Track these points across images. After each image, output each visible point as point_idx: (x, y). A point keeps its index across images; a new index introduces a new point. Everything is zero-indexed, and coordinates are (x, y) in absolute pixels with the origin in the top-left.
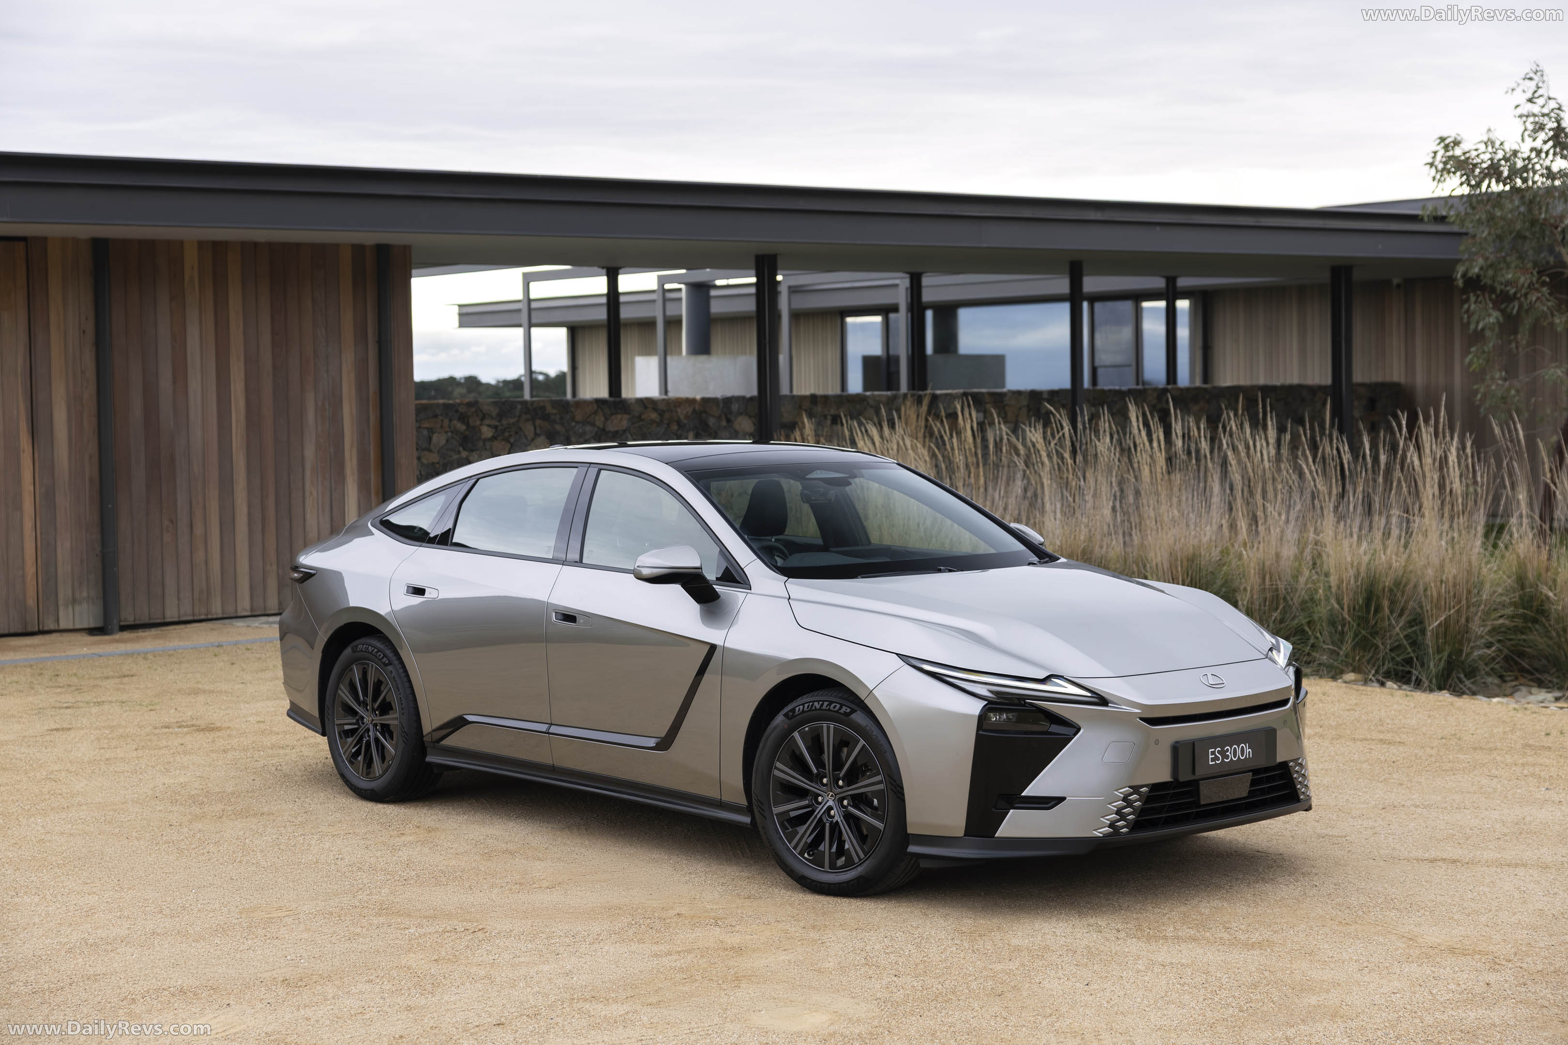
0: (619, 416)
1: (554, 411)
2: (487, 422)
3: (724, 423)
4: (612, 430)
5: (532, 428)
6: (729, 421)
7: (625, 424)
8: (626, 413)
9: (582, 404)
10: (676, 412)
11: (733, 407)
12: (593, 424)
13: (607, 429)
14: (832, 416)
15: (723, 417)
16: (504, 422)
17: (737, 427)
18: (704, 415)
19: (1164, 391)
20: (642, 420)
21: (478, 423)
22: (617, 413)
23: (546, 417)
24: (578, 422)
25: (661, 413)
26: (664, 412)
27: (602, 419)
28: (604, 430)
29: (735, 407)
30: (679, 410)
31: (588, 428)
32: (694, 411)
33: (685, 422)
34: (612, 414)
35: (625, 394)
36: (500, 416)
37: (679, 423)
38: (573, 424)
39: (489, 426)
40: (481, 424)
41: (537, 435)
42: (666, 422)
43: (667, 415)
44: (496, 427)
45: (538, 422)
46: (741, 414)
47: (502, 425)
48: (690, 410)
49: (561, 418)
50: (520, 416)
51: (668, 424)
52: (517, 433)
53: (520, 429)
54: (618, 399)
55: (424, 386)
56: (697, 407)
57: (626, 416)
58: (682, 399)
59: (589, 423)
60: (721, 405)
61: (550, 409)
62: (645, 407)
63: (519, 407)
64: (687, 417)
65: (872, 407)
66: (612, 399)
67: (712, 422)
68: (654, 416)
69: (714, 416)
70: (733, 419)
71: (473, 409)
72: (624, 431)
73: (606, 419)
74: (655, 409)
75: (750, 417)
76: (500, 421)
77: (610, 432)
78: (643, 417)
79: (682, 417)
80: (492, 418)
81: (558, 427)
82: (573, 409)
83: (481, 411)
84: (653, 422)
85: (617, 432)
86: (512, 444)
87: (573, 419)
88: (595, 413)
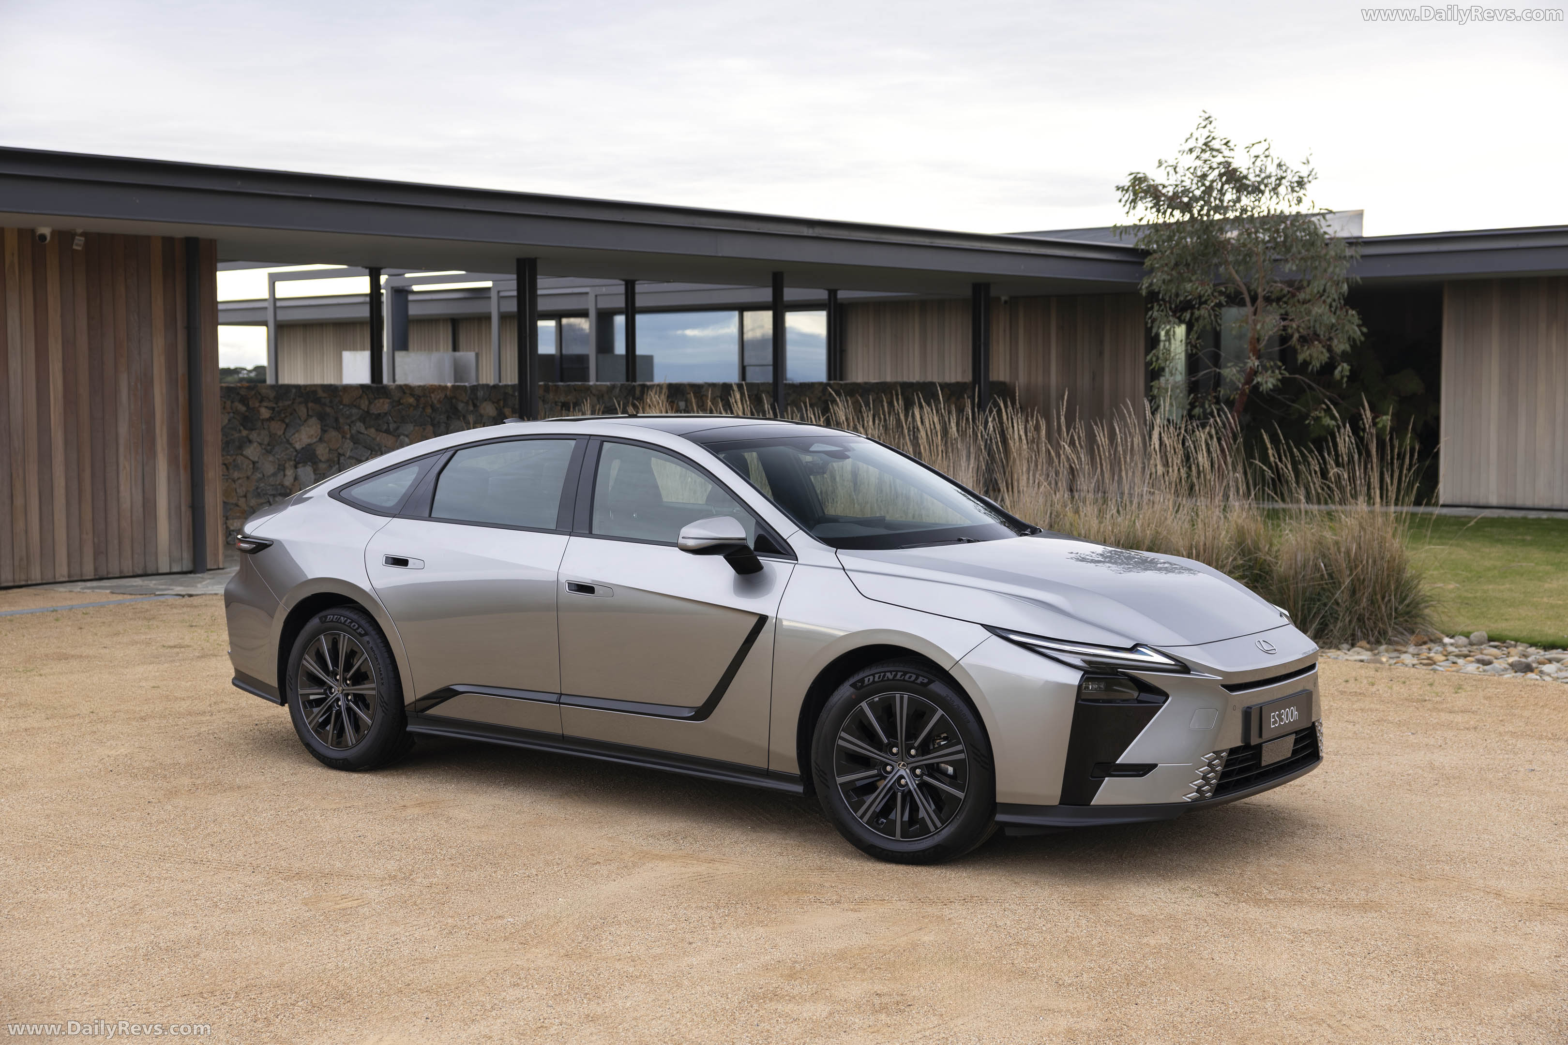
0: (381, 401)
1: (324, 395)
2: (265, 404)
3: (471, 408)
4: (376, 412)
5: (305, 410)
6: (475, 406)
7: (386, 407)
8: (387, 397)
9: (348, 388)
10: (431, 397)
11: (479, 394)
12: (359, 408)
13: (371, 412)
14: (561, 402)
15: (470, 402)
16: (280, 404)
17: (482, 412)
18: (454, 401)
19: (828, 384)
20: (402, 404)
21: (257, 405)
22: (380, 398)
23: (318, 401)
24: (345, 405)
25: (418, 399)
26: (419, 397)
27: (367, 403)
28: (368, 412)
29: (480, 394)
30: (432, 395)
31: (354, 411)
32: (446, 396)
33: (438, 406)
34: (375, 399)
35: (386, 380)
36: (277, 399)
37: (432, 406)
38: (341, 407)
39: (266, 407)
40: (260, 406)
41: (309, 416)
42: (421, 406)
43: (422, 400)
44: (273, 409)
45: (310, 405)
46: (486, 400)
47: (278, 407)
48: (442, 396)
49: (331, 402)
50: (294, 399)
51: (424, 408)
52: (291, 414)
53: (295, 410)
54: (381, 385)
55: (228, 372)
56: (448, 393)
57: (388, 401)
58: (435, 386)
59: (355, 406)
60: (469, 391)
61: (321, 394)
62: (404, 393)
63: (294, 391)
64: (439, 401)
65: (594, 395)
66: (374, 385)
67: (461, 406)
68: (411, 400)
69: (462, 402)
70: (478, 404)
71: (253, 393)
72: (386, 414)
73: (370, 403)
74: (412, 395)
75: (493, 403)
76: (276, 404)
77: (373, 414)
78: (402, 401)
79: (436, 402)
80: (270, 401)
81: (328, 410)
82: (341, 393)
83: (260, 394)
84: (411, 405)
85: (379, 414)
86: (287, 425)
87: (341, 402)
88: (360, 397)
